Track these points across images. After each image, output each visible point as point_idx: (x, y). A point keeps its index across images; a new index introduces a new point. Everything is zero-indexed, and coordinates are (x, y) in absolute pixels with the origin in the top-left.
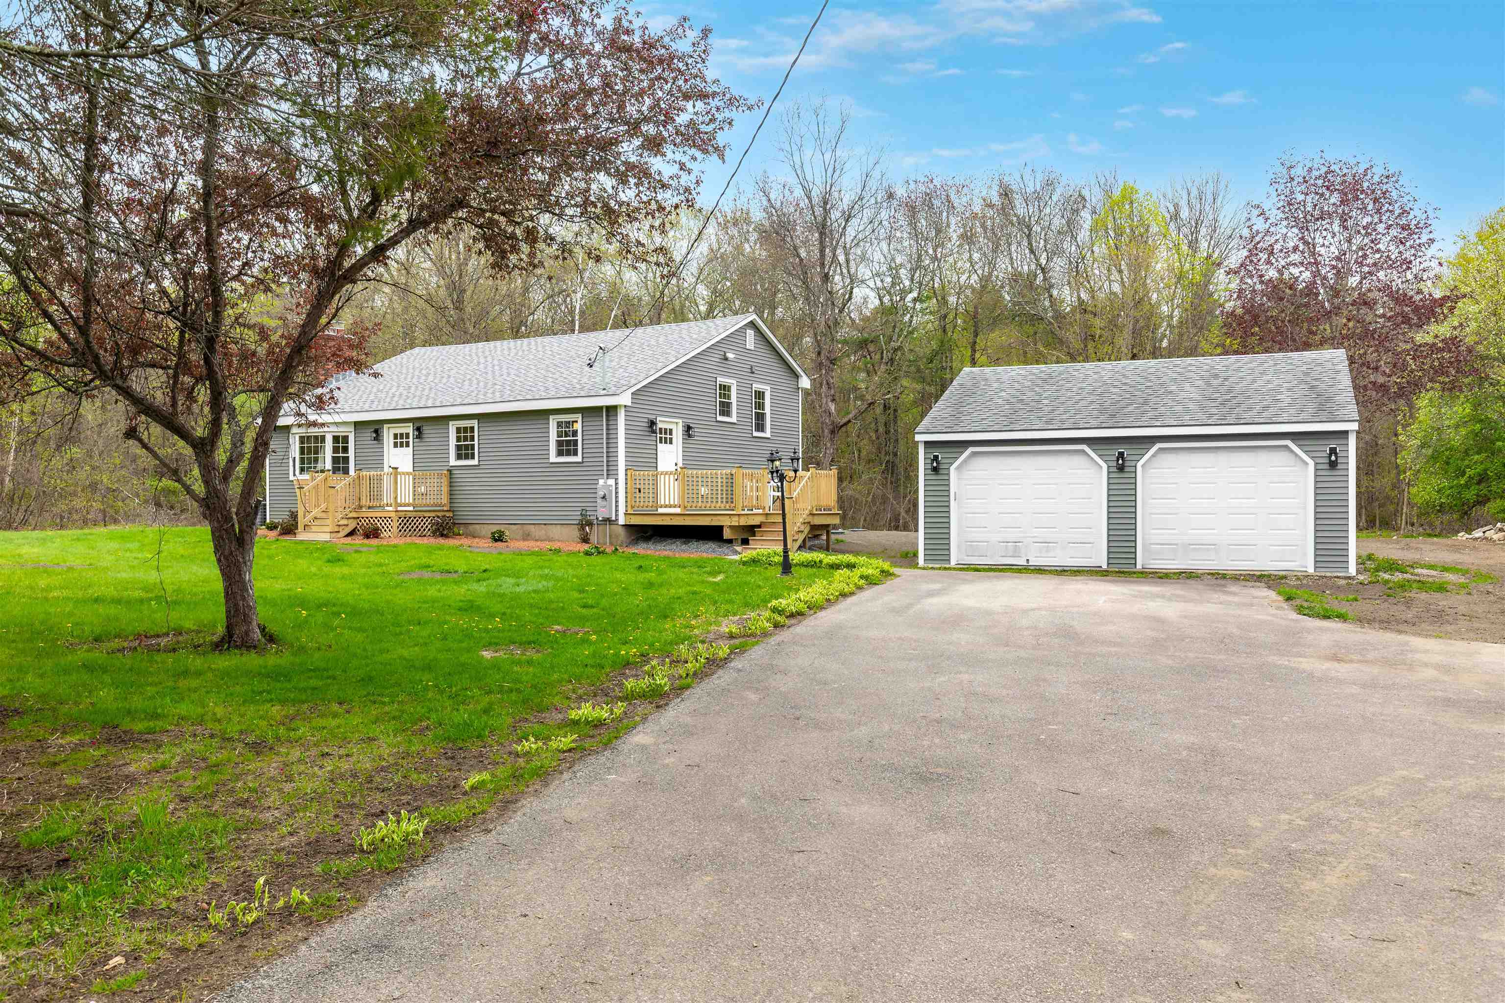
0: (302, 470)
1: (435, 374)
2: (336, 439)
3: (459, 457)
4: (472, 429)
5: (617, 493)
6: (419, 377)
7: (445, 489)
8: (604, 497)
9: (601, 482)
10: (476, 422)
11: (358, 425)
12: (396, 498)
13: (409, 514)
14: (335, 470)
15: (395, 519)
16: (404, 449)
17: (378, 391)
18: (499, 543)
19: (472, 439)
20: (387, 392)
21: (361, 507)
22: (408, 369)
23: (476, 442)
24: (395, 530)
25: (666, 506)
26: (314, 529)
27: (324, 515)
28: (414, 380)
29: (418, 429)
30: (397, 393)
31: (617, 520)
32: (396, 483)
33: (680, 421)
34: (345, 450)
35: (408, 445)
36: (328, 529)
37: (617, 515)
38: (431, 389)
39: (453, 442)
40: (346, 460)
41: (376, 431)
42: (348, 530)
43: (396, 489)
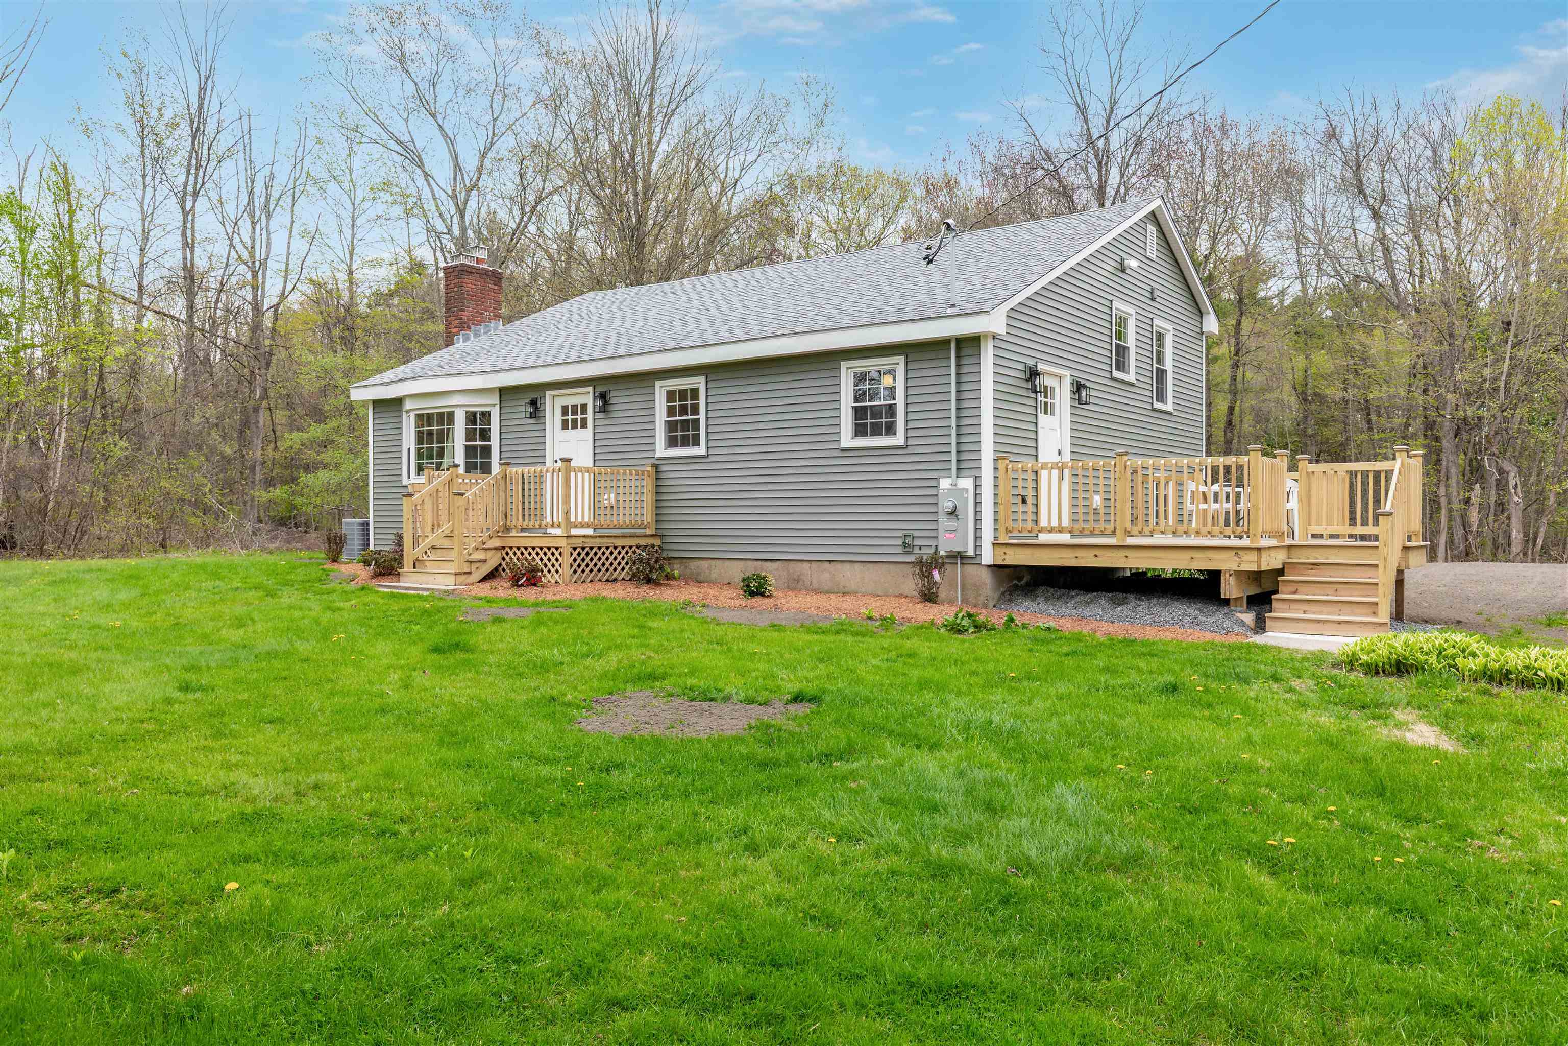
0: (420, 469)
1: (623, 317)
2: (471, 418)
3: (672, 442)
4: (695, 393)
5: (977, 503)
6: (599, 323)
7: (648, 498)
8: (953, 513)
9: (945, 484)
10: (702, 379)
11: (505, 393)
12: (567, 513)
13: (590, 543)
14: (470, 467)
15: (566, 551)
16: (579, 433)
17: (537, 342)
18: (758, 600)
19: (695, 410)
20: (551, 345)
21: (507, 529)
22: (580, 316)
23: (702, 416)
24: (566, 571)
25: (1051, 530)
26: (430, 567)
27: (446, 543)
28: (593, 326)
29: (603, 397)
30: (567, 345)
31: (978, 555)
32: (568, 486)
33: (1066, 373)
34: (485, 435)
35: (584, 425)
36: (452, 568)
37: (977, 547)
38: (619, 335)
39: (661, 416)
40: (487, 451)
41: (534, 403)
42: (486, 569)
43: (567, 497)
